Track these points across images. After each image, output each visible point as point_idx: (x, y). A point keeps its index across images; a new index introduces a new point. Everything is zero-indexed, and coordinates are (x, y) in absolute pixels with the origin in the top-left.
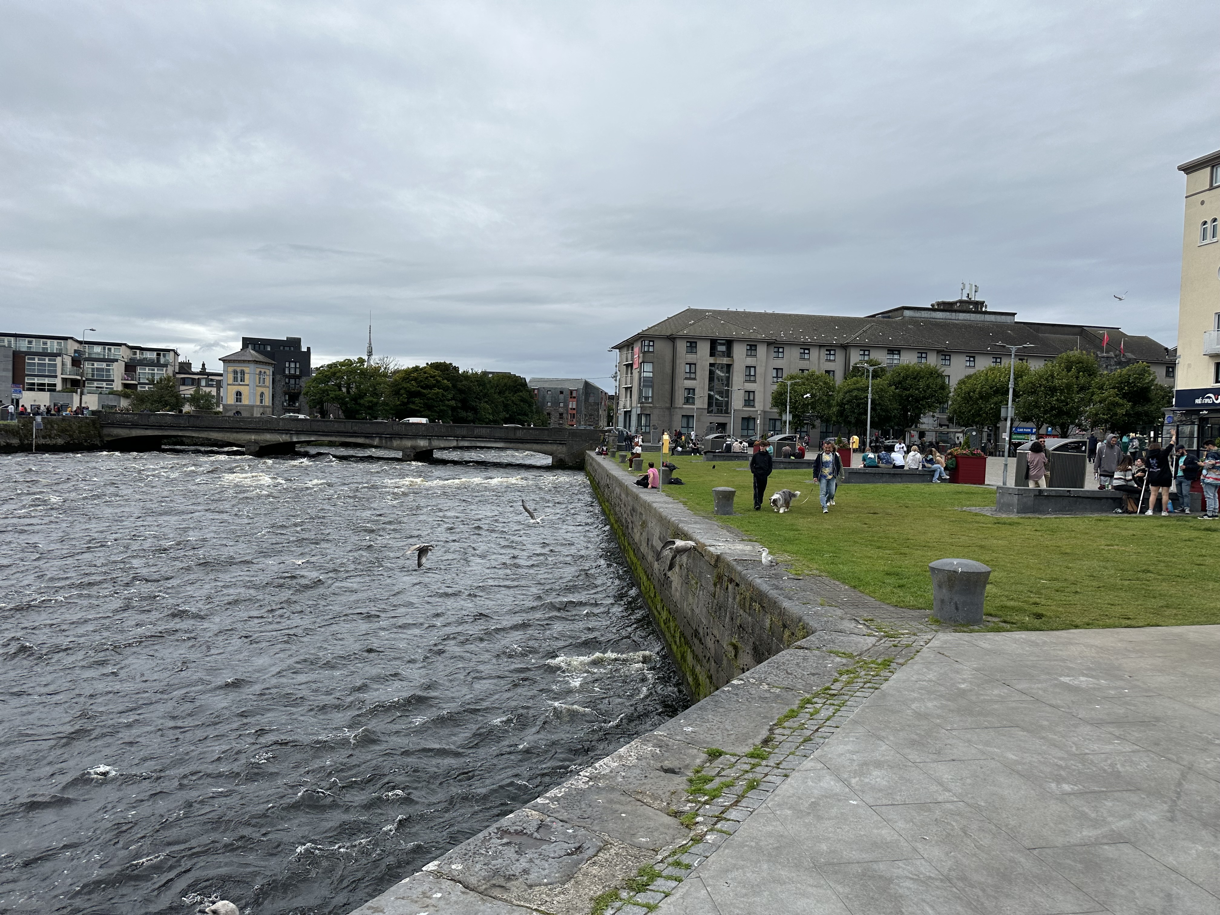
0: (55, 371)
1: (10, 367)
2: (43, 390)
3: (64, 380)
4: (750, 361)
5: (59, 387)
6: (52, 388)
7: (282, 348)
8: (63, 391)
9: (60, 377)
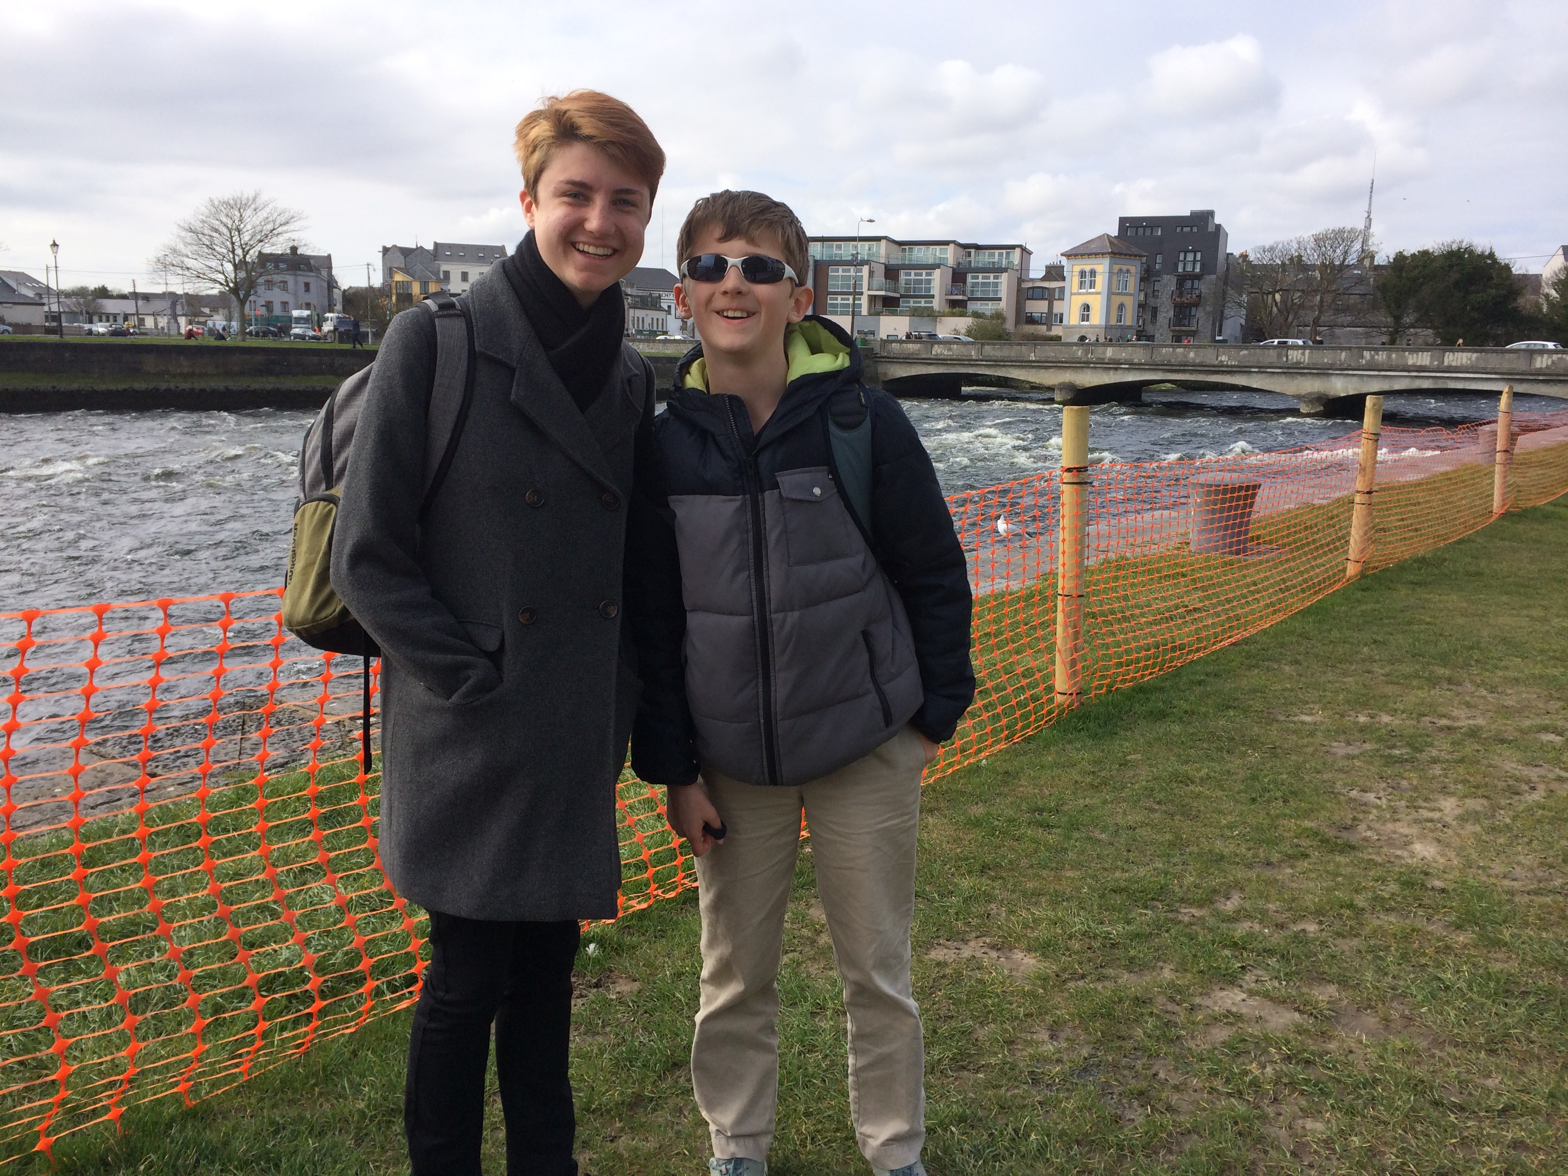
0: (861, 286)
2: (847, 312)
3: (873, 298)
5: (865, 310)
7: (1178, 229)
9: (866, 293)
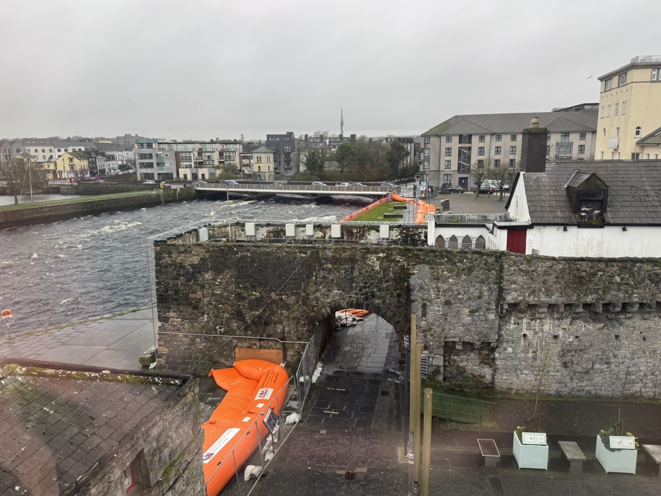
0: (191, 159)
1: (174, 158)
2: (187, 167)
3: (195, 163)
4: (481, 145)
5: (193, 166)
6: (190, 166)
7: (283, 139)
8: (195, 167)
9: (193, 161)
